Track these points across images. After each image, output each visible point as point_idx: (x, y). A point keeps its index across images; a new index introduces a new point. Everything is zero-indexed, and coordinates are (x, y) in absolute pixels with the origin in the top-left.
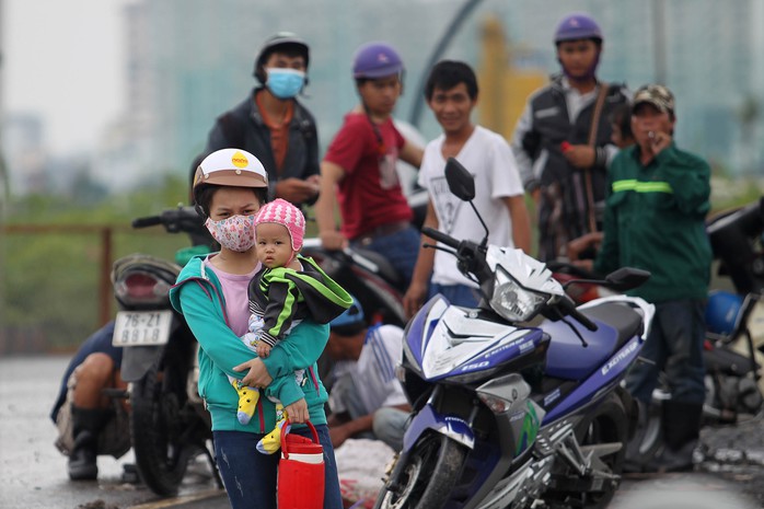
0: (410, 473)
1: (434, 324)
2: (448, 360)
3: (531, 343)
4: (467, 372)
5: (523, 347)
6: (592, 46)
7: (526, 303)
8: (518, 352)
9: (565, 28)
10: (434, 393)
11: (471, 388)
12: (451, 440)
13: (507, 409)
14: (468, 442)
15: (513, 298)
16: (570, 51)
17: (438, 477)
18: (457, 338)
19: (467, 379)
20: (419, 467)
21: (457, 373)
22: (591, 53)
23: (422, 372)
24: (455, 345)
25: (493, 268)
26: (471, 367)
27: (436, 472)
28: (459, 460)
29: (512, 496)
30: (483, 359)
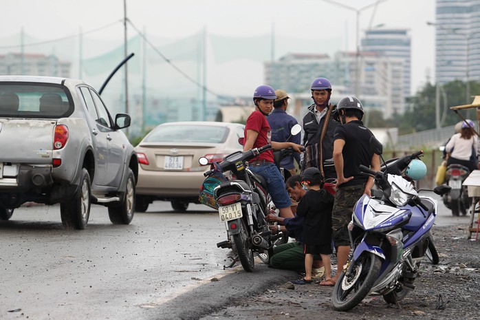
0: (356, 269)
1: (366, 206)
2: (375, 222)
3: (407, 215)
4: (382, 227)
5: (404, 217)
6: (327, 92)
7: (404, 199)
8: (402, 219)
9: (316, 85)
10: (365, 235)
11: (384, 234)
12: (376, 256)
13: (397, 242)
14: (383, 256)
15: (398, 196)
16: (317, 94)
17: (372, 271)
18: (377, 213)
19: (382, 230)
20: (361, 267)
21: (379, 227)
22: (326, 96)
23: (363, 226)
24: (376, 216)
25: (391, 184)
26: (384, 225)
27: (371, 269)
28: (380, 264)
29: (391, 280)
30: (388, 222)
